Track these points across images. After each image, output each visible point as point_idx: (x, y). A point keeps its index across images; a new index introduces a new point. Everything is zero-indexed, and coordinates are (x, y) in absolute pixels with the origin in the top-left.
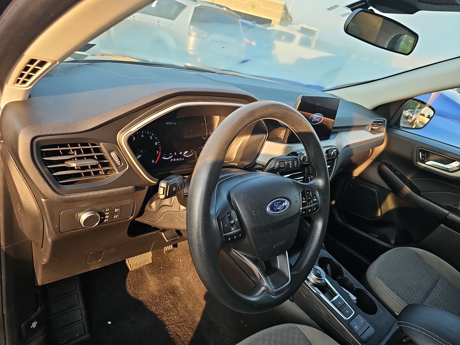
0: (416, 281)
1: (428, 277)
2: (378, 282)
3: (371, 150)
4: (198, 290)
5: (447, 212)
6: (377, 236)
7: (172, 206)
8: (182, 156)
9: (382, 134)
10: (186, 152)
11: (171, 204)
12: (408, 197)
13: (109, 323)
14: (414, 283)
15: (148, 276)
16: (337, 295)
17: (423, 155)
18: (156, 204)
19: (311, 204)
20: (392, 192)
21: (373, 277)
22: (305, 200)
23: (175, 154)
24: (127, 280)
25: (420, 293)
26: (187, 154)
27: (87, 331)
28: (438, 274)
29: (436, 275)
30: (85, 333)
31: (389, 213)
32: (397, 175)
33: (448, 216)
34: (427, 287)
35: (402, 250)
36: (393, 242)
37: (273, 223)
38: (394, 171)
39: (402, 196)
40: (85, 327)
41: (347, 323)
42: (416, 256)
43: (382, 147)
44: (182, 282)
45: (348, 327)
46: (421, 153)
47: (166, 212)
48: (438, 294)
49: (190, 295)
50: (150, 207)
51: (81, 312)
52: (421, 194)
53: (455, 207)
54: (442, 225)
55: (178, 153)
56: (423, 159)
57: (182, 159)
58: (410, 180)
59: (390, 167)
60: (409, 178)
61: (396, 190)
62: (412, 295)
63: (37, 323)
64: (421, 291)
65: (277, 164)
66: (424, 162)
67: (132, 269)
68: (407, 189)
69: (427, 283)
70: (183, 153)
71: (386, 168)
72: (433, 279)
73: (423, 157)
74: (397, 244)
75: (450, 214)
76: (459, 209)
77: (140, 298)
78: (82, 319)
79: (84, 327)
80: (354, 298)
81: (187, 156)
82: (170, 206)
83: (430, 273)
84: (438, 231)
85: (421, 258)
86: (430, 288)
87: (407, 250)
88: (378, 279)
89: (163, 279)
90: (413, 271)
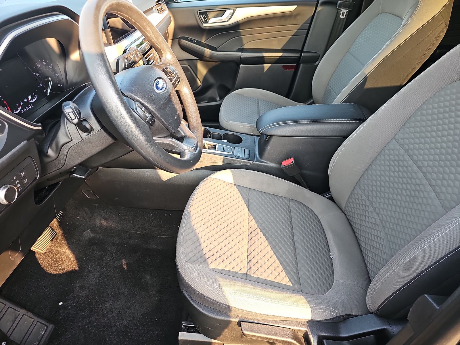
0: (248, 110)
1: (253, 104)
2: (231, 124)
3: (166, 31)
4: (114, 225)
5: (240, 53)
6: (207, 102)
7: (72, 140)
8: (28, 103)
9: (167, 12)
10: (30, 97)
11: (70, 138)
12: (211, 57)
13: (61, 303)
14: (248, 112)
15: (60, 249)
16: (216, 145)
17: (204, 16)
18: (52, 150)
19: (174, 77)
20: (199, 60)
21: (226, 122)
22: (169, 76)
23: (22, 104)
24: (43, 266)
25: (255, 116)
26: (32, 99)
27: (47, 324)
28: (256, 99)
29: (256, 100)
30: (47, 327)
31: (205, 79)
32: (194, 43)
33: (242, 56)
34: (256, 110)
35: (230, 97)
36: (218, 99)
37: (166, 100)
38: (191, 41)
39: (208, 59)
40: (43, 323)
41: (233, 155)
42: (239, 96)
43: (172, 26)
44: (94, 232)
45: (235, 157)
46: (201, 15)
47: (69, 150)
48: (263, 111)
49: (110, 234)
50: (48, 156)
51: (28, 316)
52: (218, 50)
53: (242, 48)
54: (241, 65)
55: (23, 102)
56: (205, 20)
57: (31, 106)
58: (205, 42)
59: (187, 39)
60: (204, 42)
61: (200, 57)
62: (252, 119)
63: (5, 343)
64: (255, 114)
65: (125, 61)
66: (206, 22)
67: (43, 250)
68: (208, 52)
69: (255, 107)
70: (28, 99)
71: (184, 42)
72: (256, 104)
73: (204, 18)
74: (222, 98)
75: (242, 54)
76: (245, 48)
77: (69, 269)
78: (34, 321)
79: (41, 323)
80: (226, 141)
81: (33, 101)
82: (70, 142)
83: (252, 101)
84: (241, 71)
85: (242, 95)
86: (258, 109)
87: (232, 95)
88: (230, 122)
89: (76, 241)
90: (243, 105)
